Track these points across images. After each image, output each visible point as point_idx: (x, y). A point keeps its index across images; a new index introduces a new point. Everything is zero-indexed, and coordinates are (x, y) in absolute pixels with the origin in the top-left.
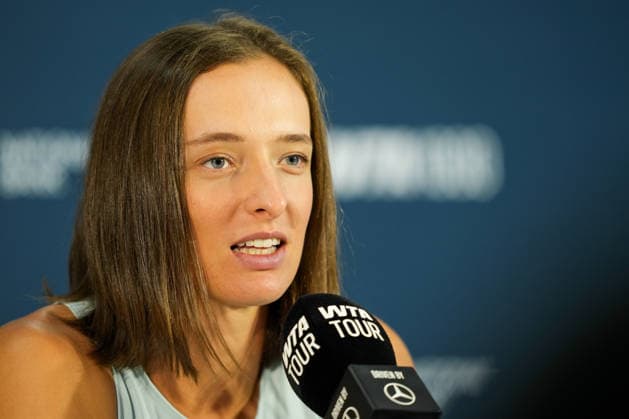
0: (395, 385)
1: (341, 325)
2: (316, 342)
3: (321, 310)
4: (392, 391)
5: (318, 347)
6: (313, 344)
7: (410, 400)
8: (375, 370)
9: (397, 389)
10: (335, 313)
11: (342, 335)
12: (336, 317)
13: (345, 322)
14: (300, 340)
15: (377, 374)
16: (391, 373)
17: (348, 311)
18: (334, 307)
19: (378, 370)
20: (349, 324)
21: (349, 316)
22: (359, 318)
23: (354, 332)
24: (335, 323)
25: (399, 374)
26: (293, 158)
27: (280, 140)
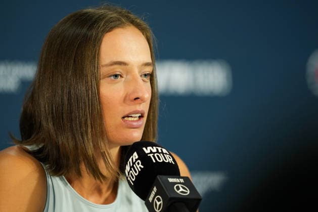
0: (179, 185)
2: (142, 165)
3: (144, 149)
4: (178, 188)
5: (142, 167)
6: (140, 165)
7: (187, 193)
8: (170, 178)
9: (181, 187)
10: (151, 150)
11: (154, 161)
12: (151, 152)
13: (155, 155)
14: (134, 163)
15: (171, 180)
16: (178, 180)
17: (157, 149)
18: (150, 148)
19: (172, 178)
20: (158, 156)
21: (158, 152)
22: (163, 153)
23: (160, 159)
24: (151, 155)
25: (182, 180)
26: (146, 75)
27: (143, 65)
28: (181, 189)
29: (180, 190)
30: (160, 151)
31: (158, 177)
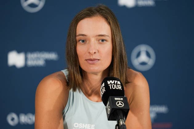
0: (120, 102)
1: (111, 86)
2: (105, 90)
3: (108, 81)
5: (105, 91)
6: (104, 90)
7: (122, 106)
8: (116, 98)
9: (120, 103)
10: (111, 83)
11: (111, 88)
12: (111, 84)
13: (112, 85)
14: (102, 88)
15: (116, 99)
16: (120, 99)
17: (115, 82)
18: (111, 81)
19: (117, 98)
21: (114, 83)
22: (117, 84)
23: (114, 87)
24: (110, 85)
25: (122, 99)
26: (103, 40)
27: (97, 36)
29: (119, 105)
30: (116, 83)
31: (110, 97)
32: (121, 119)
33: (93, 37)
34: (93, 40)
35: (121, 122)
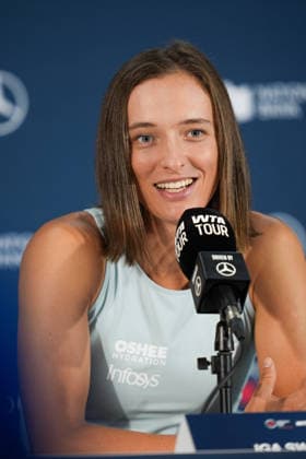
0: (225, 264)
1: (202, 228)
2: (187, 237)
3: (193, 218)
4: (221, 267)
5: (187, 241)
6: (185, 238)
7: (231, 274)
8: (214, 254)
10: (201, 220)
12: (201, 222)
13: (205, 225)
15: (215, 257)
16: (225, 257)
17: (210, 219)
18: (202, 217)
19: (217, 254)
20: (208, 227)
21: (209, 222)
22: (216, 223)
23: (209, 231)
24: (199, 226)
25: (230, 258)
26: (195, 132)
27: (181, 123)
28: (226, 269)
29: (224, 270)
30: (213, 221)
31: (200, 254)
32: (232, 305)
33: (172, 127)
34: (172, 135)
35: (230, 313)
